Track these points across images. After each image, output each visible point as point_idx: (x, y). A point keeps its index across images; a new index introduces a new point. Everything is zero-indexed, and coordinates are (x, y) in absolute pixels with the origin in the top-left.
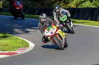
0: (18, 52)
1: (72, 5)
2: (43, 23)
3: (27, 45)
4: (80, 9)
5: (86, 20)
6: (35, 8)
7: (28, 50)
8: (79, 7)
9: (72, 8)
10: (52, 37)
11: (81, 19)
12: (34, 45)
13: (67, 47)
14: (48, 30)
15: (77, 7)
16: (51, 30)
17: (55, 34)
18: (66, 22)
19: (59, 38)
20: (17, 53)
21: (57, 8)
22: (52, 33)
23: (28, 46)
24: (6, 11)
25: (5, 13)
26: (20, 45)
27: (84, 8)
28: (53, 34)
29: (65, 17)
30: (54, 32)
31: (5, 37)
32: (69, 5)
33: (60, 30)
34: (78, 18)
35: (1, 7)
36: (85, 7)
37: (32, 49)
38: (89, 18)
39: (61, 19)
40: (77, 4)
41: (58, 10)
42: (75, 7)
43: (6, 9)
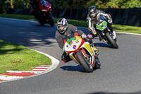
0: (35, 72)
1: (113, 4)
2: (62, 33)
3: (49, 62)
4: (124, 9)
5: (134, 25)
6: (61, 8)
7: (50, 68)
8: (123, 7)
9: (113, 9)
10: (75, 53)
11: (126, 25)
12: (58, 62)
13: (99, 68)
14: (69, 43)
15: (120, 7)
16: (74, 43)
17: (80, 49)
18: (105, 31)
19: (85, 56)
20: (34, 74)
21: (92, 11)
22: (74, 47)
23: (51, 63)
24: (18, 13)
25: (18, 16)
26: (39, 62)
27: (130, 8)
28: (77, 48)
29: (104, 23)
30: (78, 45)
31: (17, 50)
32: (109, 4)
33: (87, 43)
34: (122, 24)
35: (12, 7)
36: (132, 7)
37: (56, 67)
38: (138, 23)
39: (98, 27)
40: (119, 3)
41: (94, 14)
42: (117, 7)
43: (19, 10)
